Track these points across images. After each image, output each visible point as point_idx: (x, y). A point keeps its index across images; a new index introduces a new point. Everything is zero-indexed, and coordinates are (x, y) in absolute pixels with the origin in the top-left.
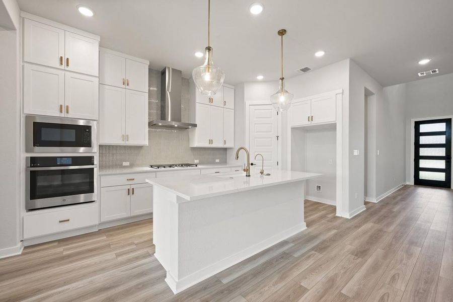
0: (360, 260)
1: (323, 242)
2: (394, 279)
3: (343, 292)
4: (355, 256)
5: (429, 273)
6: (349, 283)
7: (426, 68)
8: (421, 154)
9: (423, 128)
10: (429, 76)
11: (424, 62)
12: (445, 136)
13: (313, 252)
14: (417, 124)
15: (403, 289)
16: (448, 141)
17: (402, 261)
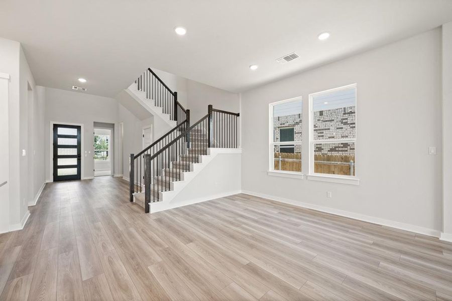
0: (72, 253)
1: (17, 264)
2: (104, 247)
3: (84, 279)
4: (65, 252)
5: (116, 232)
6: (82, 271)
7: (80, 84)
8: (59, 154)
9: (61, 131)
10: (79, 91)
11: (82, 80)
12: (76, 139)
13: (16, 280)
14: (56, 127)
15: (113, 248)
16: (79, 143)
17: (98, 235)
